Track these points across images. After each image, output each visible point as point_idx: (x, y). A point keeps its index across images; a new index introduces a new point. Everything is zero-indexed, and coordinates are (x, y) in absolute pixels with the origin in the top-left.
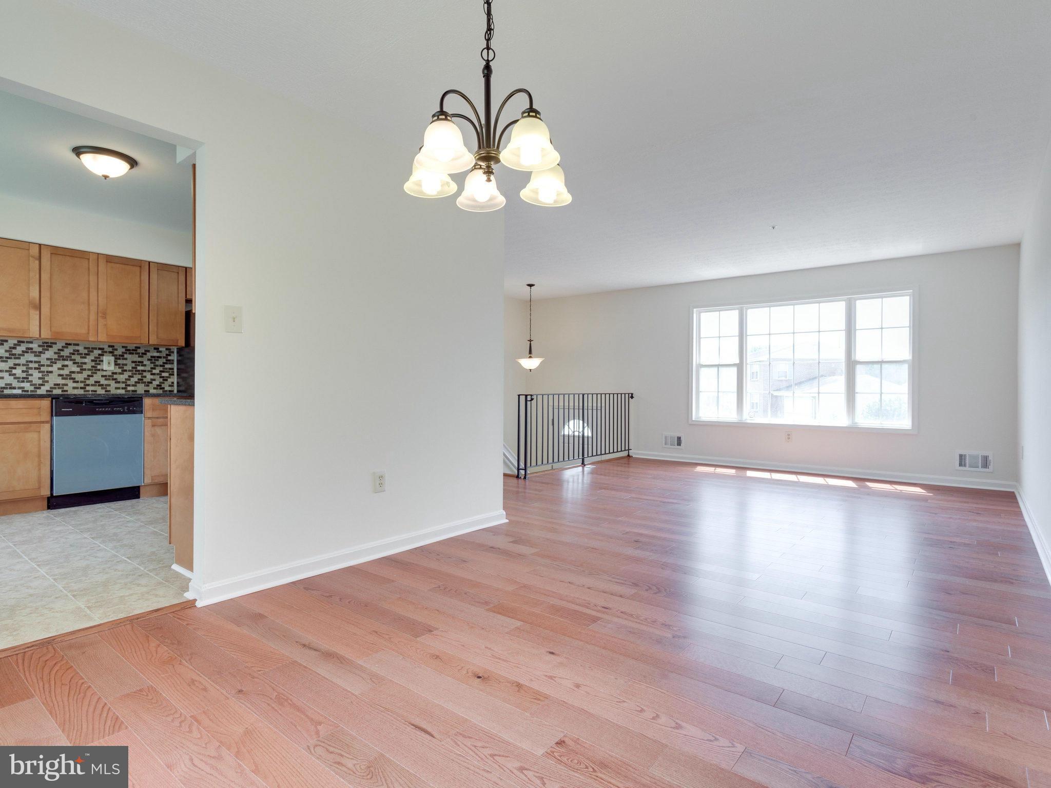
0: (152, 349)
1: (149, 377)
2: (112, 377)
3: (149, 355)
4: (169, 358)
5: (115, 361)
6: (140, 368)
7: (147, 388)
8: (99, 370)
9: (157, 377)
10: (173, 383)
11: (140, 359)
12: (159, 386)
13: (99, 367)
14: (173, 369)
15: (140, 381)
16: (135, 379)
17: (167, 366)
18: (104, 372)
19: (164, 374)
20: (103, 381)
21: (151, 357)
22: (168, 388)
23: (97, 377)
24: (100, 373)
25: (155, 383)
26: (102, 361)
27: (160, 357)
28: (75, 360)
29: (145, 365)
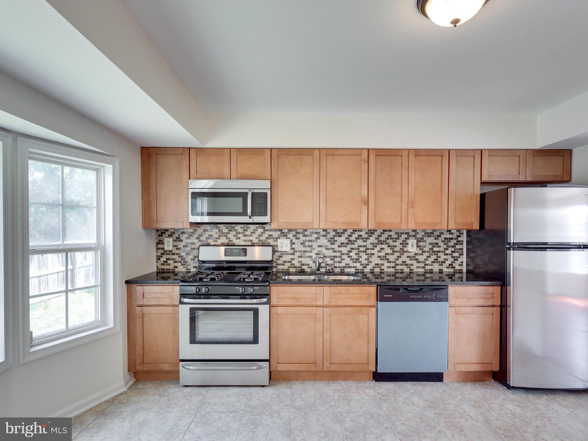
0: (445, 232)
1: (443, 257)
2: (413, 258)
3: (443, 236)
4: (460, 239)
5: (417, 244)
6: (436, 249)
7: (441, 267)
8: (405, 252)
9: (449, 257)
10: (462, 262)
11: (436, 241)
12: (451, 266)
13: (405, 249)
14: (462, 249)
15: (436, 261)
16: (432, 259)
17: (458, 247)
18: (409, 253)
19: (455, 255)
20: (408, 262)
21: (445, 239)
22: (458, 267)
23: (404, 258)
24: (406, 254)
25: (448, 262)
26: (408, 244)
27: (451, 239)
28: (388, 244)
29: (440, 247)
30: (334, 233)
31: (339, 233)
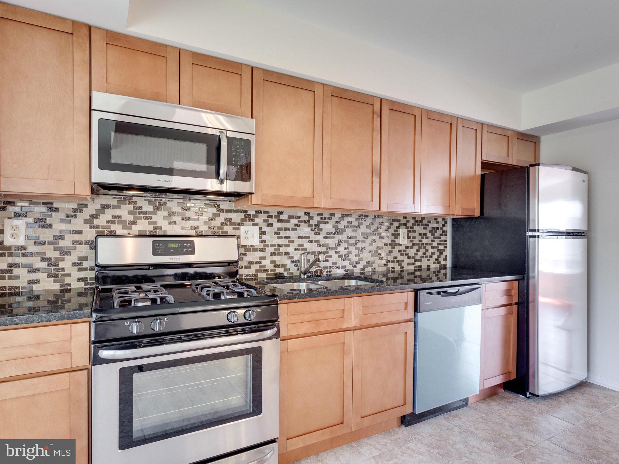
0: (433, 220)
1: (431, 250)
2: (403, 252)
3: (431, 225)
4: (445, 229)
5: (408, 234)
6: (424, 241)
7: (428, 263)
8: (396, 244)
9: (435, 250)
10: (446, 256)
11: (424, 231)
12: (437, 261)
13: (397, 241)
14: (446, 241)
15: (424, 255)
16: (420, 254)
17: (443, 238)
18: (400, 246)
19: (441, 247)
20: (400, 258)
21: (433, 228)
22: (443, 263)
23: (395, 253)
24: (398, 248)
25: (435, 257)
26: (399, 234)
27: (437, 228)
28: (380, 234)
29: (427, 238)
30: (319, 218)
31: (325, 218)
